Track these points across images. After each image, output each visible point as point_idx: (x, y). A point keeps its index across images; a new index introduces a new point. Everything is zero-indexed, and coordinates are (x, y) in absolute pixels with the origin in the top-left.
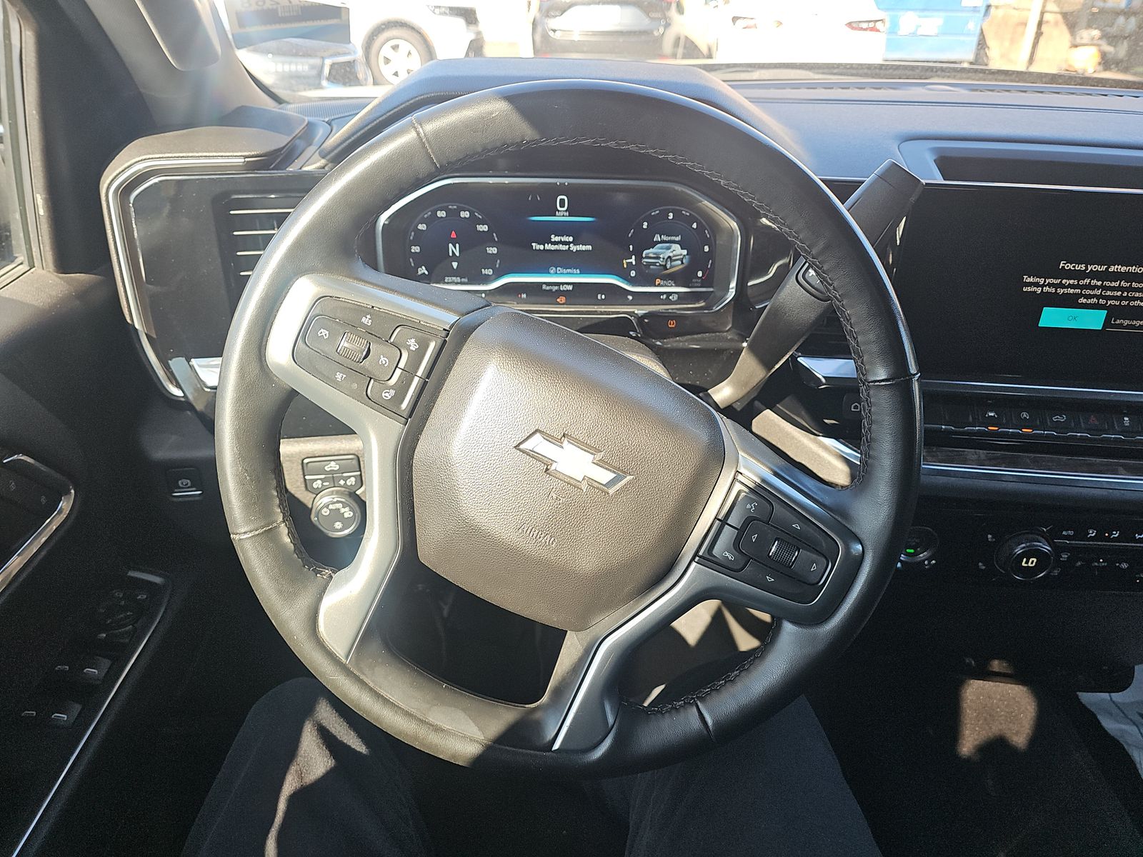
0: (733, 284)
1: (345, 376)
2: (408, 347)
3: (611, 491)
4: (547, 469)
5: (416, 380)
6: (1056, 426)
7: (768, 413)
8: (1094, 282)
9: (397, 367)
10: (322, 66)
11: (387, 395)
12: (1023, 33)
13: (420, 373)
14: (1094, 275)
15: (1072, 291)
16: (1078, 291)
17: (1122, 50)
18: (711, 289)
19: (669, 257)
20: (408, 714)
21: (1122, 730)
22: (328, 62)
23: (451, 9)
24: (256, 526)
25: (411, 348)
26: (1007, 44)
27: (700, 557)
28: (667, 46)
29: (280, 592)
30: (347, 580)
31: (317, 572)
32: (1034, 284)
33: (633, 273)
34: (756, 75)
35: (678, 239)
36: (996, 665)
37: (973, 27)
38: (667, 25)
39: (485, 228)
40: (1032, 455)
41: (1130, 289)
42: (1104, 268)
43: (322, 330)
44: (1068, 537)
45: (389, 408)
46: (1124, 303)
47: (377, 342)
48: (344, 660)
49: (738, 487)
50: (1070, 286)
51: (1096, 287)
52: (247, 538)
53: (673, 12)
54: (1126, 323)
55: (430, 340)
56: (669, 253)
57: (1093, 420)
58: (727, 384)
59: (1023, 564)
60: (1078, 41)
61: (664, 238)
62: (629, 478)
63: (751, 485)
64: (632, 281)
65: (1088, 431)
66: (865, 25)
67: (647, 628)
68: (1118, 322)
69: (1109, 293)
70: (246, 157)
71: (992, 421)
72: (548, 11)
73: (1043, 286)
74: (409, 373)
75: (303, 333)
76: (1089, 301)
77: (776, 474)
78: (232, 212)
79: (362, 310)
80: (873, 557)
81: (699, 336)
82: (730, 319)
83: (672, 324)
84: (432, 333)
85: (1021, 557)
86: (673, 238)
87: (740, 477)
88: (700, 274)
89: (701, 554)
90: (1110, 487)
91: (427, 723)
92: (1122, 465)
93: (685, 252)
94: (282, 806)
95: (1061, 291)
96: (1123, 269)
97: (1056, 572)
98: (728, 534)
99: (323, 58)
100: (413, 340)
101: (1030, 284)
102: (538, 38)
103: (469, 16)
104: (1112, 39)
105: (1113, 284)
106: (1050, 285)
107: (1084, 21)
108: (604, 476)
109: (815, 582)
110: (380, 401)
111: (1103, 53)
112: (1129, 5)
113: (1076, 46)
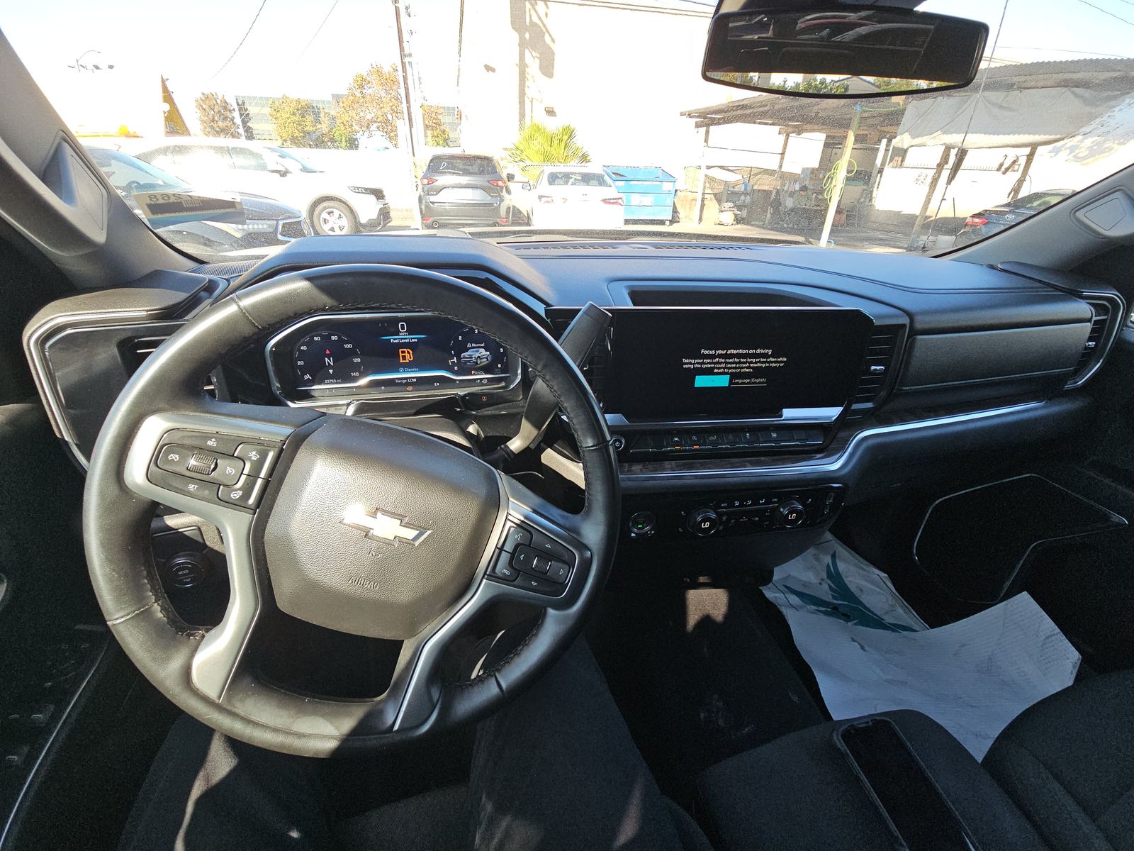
0: (519, 371)
1: (196, 486)
2: (250, 459)
3: (417, 543)
4: (366, 535)
5: (259, 482)
6: (712, 443)
7: (549, 450)
8: (721, 360)
9: (242, 473)
10: (277, 225)
11: (235, 495)
12: (695, 205)
13: (263, 474)
14: (720, 356)
15: (709, 366)
16: (713, 365)
17: (744, 213)
18: (508, 375)
19: (479, 357)
20: (275, 730)
21: (775, 597)
22: (281, 223)
23: (366, 189)
24: (126, 612)
25: (253, 458)
26: (688, 210)
27: (488, 575)
28: (503, 212)
29: (154, 659)
30: (216, 637)
31: (189, 635)
32: (689, 363)
33: (456, 368)
34: (534, 238)
35: (482, 345)
36: (702, 579)
37: (669, 201)
38: (502, 200)
39: (350, 346)
40: (701, 461)
41: (740, 362)
42: (725, 352)
43: (172, 455)
44: (723, 507)
45: (240, 505)
46: (738, 370)
47: (221, 458)
48: (217, 701)
49: (509, 524)
50: (708, 363)
51: (721, 363)
52: (120, 623)
53: (504, 193)
54: (740, 381)
55: (269, 451)
56: (477, 354)
57: (731, 437)
58: (517, 439)
59: (703, 527)
60: (723, 209)
61: (474, 345)
62: (429, 532)
63: (518, 522)
64: (457, 373)
65: (728, 444)
66: (612, 201)
67: (460, 625)
68: (736, 381)
69: (729, 366)
70: (147, 311)
71: (677, 444)
72: (428, 191)
73: (694, 364)
74: (253, 476)
75: (155, 459)
76: (720, 371)
77: (535, 511)
78: (138, 351)
79: (207, 436)
80: (598, 560)
81: (502, 405)
82: (521, 393)
83: (484, 399)
84: (270, 445)
85: (701, 523)
86: (479, 345)
87: (510, 517)
88: (499, 366)
89: (488, 573)
90: (743, 475)
91: (292, 734)
92: (748, 462)
93: (488, 353)
94: (190, 808)
95: (704, 366)
96: (735, 352)
97: (721, 528)
98: (505, 557)
99: (277, 220)
100: (254, 453)
101: (686, 364)
102: (423, 207)
103: (378, 194)
104: (739, 208)
105: (731, 360)
106: (698, 363)
107: (724, 198)
108: (410, 534)
109: (563, 581)
110: (230, 501)
111: (736, 215)
112: (746, 189)
113: (722, 211)
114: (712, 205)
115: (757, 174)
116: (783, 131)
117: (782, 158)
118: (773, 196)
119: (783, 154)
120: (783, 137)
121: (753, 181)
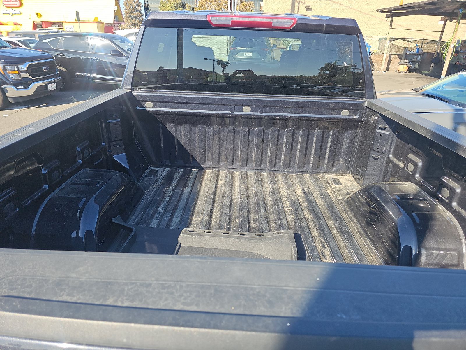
12: (384, 61)
17: (416, 66)
60: (402, 63)
111: (409, 67)
112: (418, 52)
113: (400, 65)
114: (395, 61)
115: (426, 44)
116: (443, 19)
117: (442, 34)
118: (435, 56)
119: (442, 32)
120: (443, 22)
121: (424, 46)
